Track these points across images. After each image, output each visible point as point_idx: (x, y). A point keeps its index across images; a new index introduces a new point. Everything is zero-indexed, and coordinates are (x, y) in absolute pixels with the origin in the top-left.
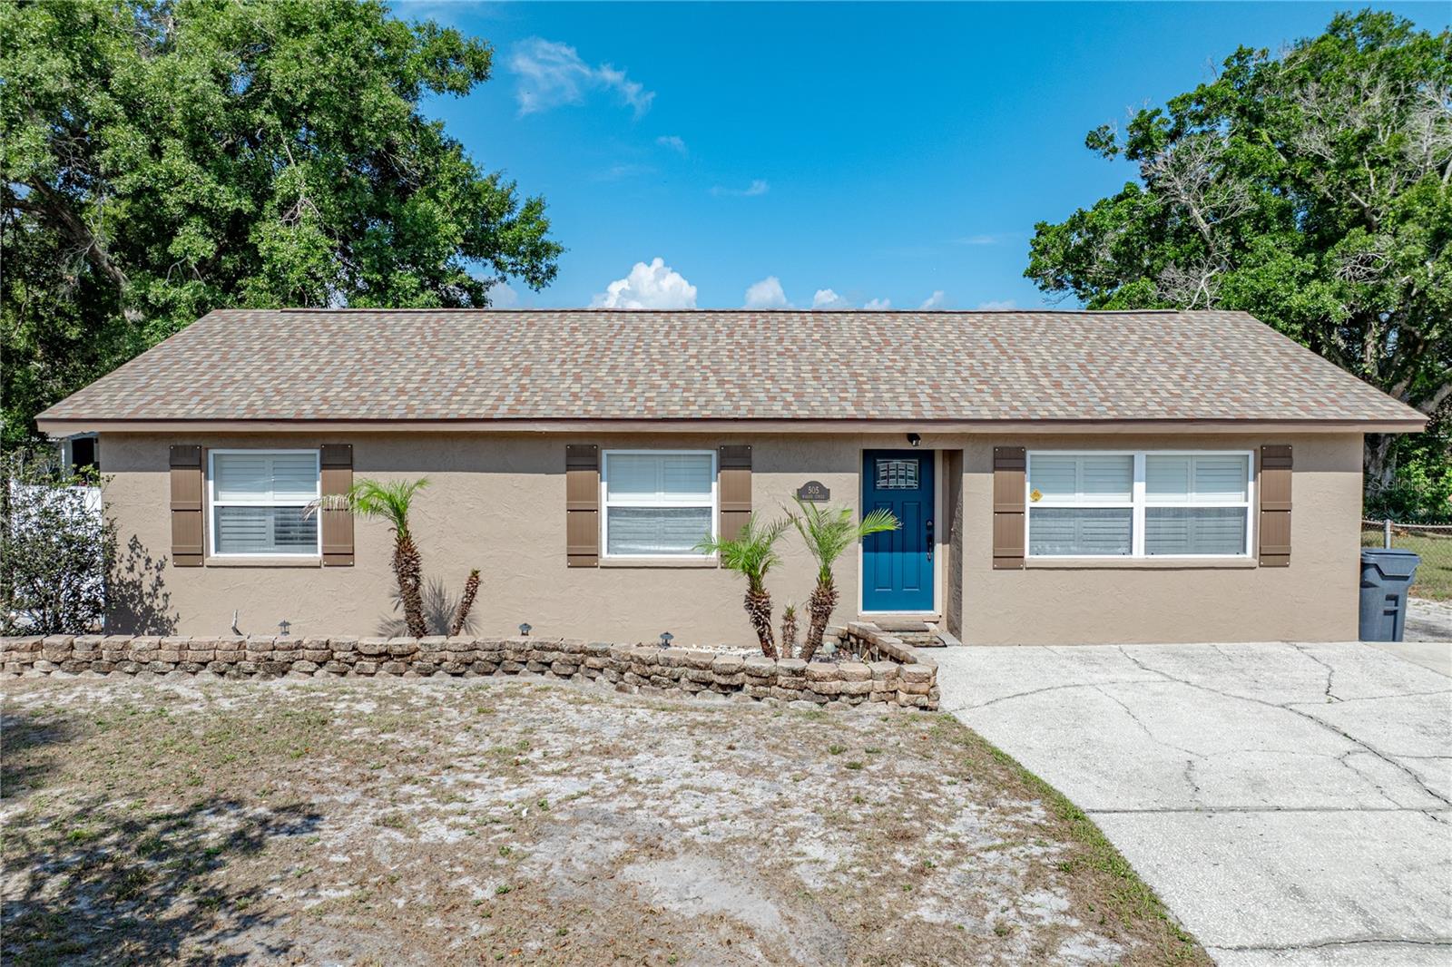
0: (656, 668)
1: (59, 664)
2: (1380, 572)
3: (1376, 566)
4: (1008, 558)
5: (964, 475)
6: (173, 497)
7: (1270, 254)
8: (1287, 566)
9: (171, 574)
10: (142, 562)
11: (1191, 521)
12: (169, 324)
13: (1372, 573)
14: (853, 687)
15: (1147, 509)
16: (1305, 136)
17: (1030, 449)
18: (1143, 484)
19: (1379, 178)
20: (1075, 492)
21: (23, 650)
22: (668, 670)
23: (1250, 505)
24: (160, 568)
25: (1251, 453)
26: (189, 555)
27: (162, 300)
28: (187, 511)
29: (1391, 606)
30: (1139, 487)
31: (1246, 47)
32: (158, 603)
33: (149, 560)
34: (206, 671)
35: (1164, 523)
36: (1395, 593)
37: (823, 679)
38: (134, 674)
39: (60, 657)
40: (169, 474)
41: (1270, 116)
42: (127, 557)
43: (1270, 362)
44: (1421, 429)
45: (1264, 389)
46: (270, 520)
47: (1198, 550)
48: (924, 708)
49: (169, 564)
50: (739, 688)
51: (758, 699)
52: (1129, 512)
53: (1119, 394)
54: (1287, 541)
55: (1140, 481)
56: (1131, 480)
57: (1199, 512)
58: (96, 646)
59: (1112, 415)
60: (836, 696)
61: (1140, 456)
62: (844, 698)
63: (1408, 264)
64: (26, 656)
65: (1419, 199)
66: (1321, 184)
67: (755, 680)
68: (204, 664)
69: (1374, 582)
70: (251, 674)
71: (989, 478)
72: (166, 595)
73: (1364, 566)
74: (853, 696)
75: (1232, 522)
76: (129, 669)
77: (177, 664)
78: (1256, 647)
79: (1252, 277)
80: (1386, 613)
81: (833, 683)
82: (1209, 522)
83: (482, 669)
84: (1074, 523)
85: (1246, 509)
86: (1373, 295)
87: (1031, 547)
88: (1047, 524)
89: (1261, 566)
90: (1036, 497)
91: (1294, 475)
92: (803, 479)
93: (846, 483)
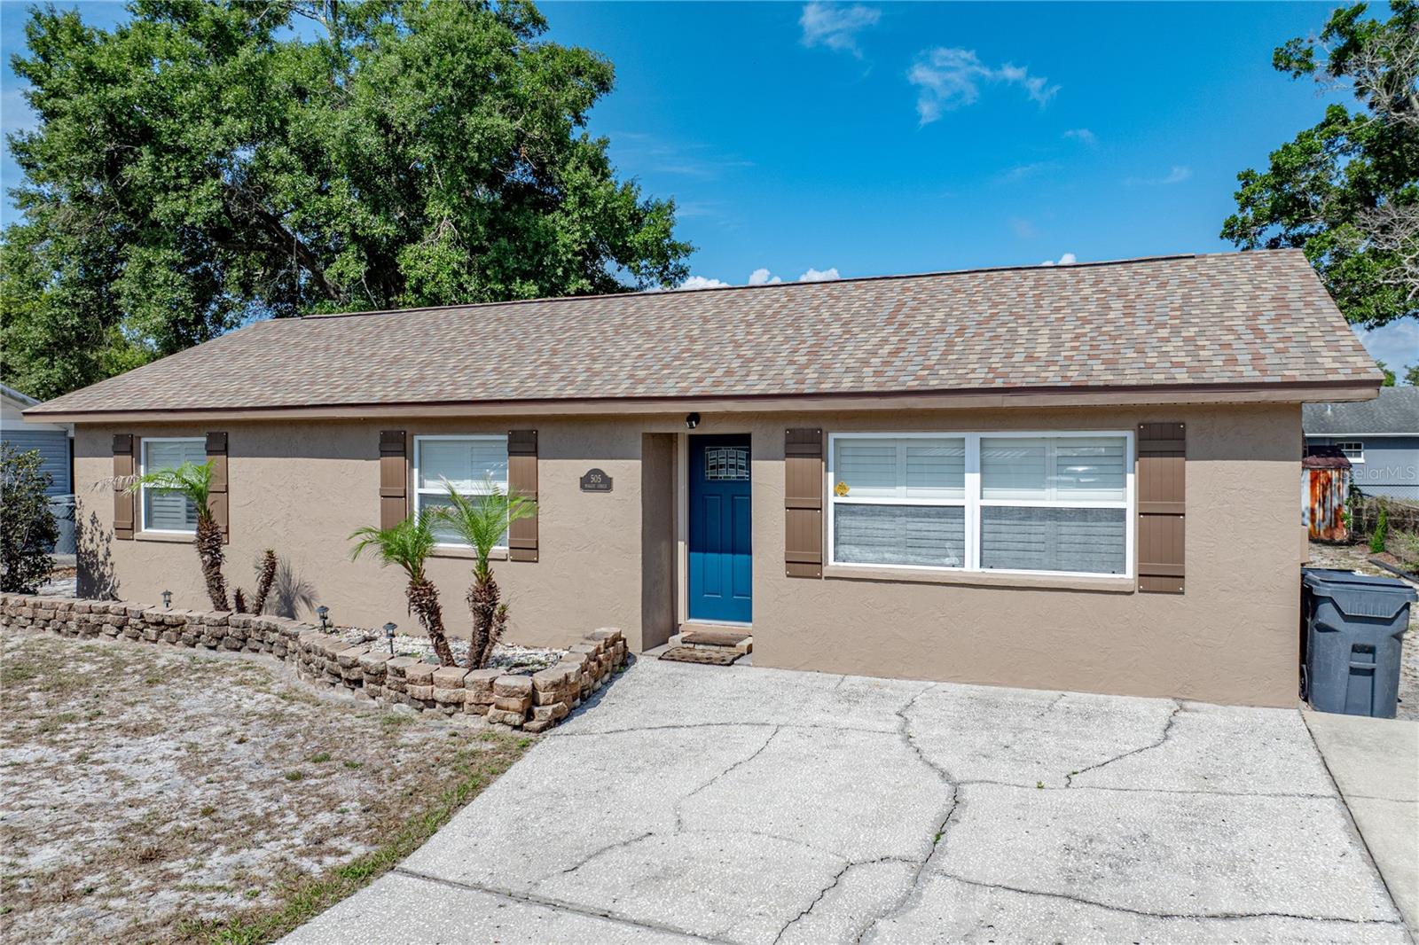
2: (1340, 610)
3: (1331, 600)
4: (805, 564)
5: (755, 463)
8: (1182, 593)
10: (98, 534)
11: (1046, 528)
14: (440, 694)
15: (982, 508)
17: (834, 430)
18: (978, 476)
20: (895, 485)
23: (1129, 506)
24: (108, 541)
25: (1130, 434)
26: (125, 530)
29: (1363, 662)
30: (973, 479)
32: (107, 571)
33: (102, 533)
35: (1006, 527)
36: (1369, 643)
37: (414, 681)
40: (112, 459)
42: (89, 530)
47: (1059, 566)
48: (517, 727)
49: (114, 537)
52: (957, 513)
54: (1180, 558)
55: (973, 472)
56: (962, 470)
57: (1056, 515)
60: (432, 703)
61: (972, 439)
62: (438, 706)
69: (1331, 624)
71: (780, 466)
72: (112, 564)
74: (444, 704)
75: (1105, 528)
80: (1353, 671)
81: (422, 688)
82: (1072, 528)
83: (229, 645)
85: (1124, 510)
87: (836, 553)
88: (854, 524)
89: (1140, 591)
90: (841, 489)
91: (1189, 465)
92: (585, 466)
93: (627, 473)
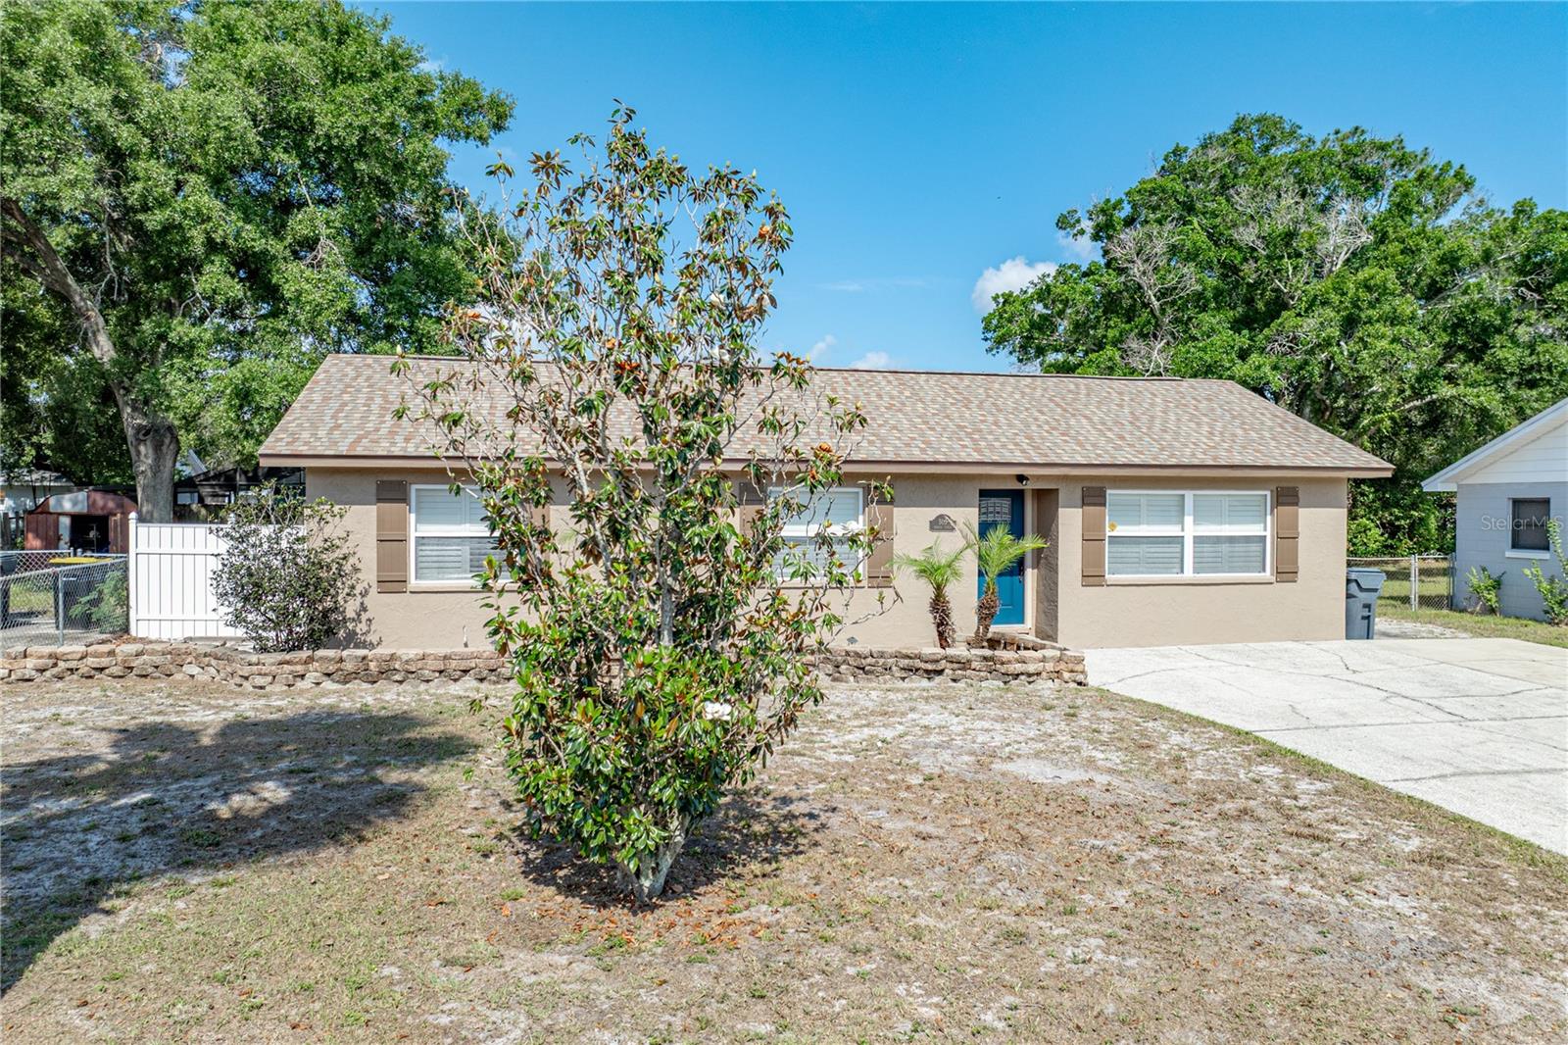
0: (870, 660)
1: (328, 675)
2: (1359, 585)
3: (1356, 581)
4: (1092, 577)
5: (1061, 510)
6: (379, 529)
7: (1213, 330)
8: (1296, 581)
9: (374, 600)
11: (1225, 548)
12: (189, 364)
13: (1353, 586)
14: (1031, 668)
15: (1195, 537)
16: (1241, 229)
17: (1109, 488)
18: (1192, 517)
19: (1295, 268)
20: (1140, 524)
21: (297, 663)
22: (881, 661)
23: (1268, 534)
24: (364, 594)
25: (1268, 493)
26: (392, 583)
27: (186, 339)
28: (391, 542)
29: (1366, 613)
30: (1189, 520)
31: (1182, 145)
32: (361, 627)
34: (467, 678)
35: (1207, 548)
36: (1368, 602)
37: (1009, 662)
38: (401, 682)
39: (332, 668)
40: (375, 507)
41: (1199, 205)
43: (1270, 423)
44: (1389, 474)
45: (1273, 443)
46: (466, 549)
47: (1231, 570)
48: (1080, 684)
49: (374, 590)
50: (940, 672)
51: (954, 680)
52: (1180, 540)
53: (1171, 446)
54: (1295, 561)
55: (1189, 515)
56: (1182, 513)
57: (1232, 540)
58: (364, 658)
59: (1173, 461)
60: (1016, 676)
61: (1189, 495)
62: (1023, 677)
63: (1328, 343)
64: (299, 668)
65: (1334, 289)
66: (1249, 272)
67: (956, 666)
68: (465, 672)
69: (1354, 594)
70: (509, 679)
71: (1078, 512)
72: (369, 620)
73: (1348, 581)
74: (1029, 675)
75: (1255, 547)
76: (397, 677)
77: (441, 672)
78: (1277, 644)
79: (1200, 349)
80: (1363, 618)
82: (1239, 548)
84: (1143, 549)
85: (1265, 536)
86: (1301, 368)
87: (1110, 568)
88: (1121, 549)
89: (1277, 582)
90: (1113, 527)
91: (1301, 511)
92: (933, 512)
93: (967, 516)
